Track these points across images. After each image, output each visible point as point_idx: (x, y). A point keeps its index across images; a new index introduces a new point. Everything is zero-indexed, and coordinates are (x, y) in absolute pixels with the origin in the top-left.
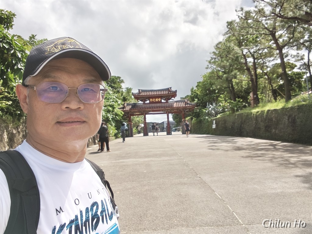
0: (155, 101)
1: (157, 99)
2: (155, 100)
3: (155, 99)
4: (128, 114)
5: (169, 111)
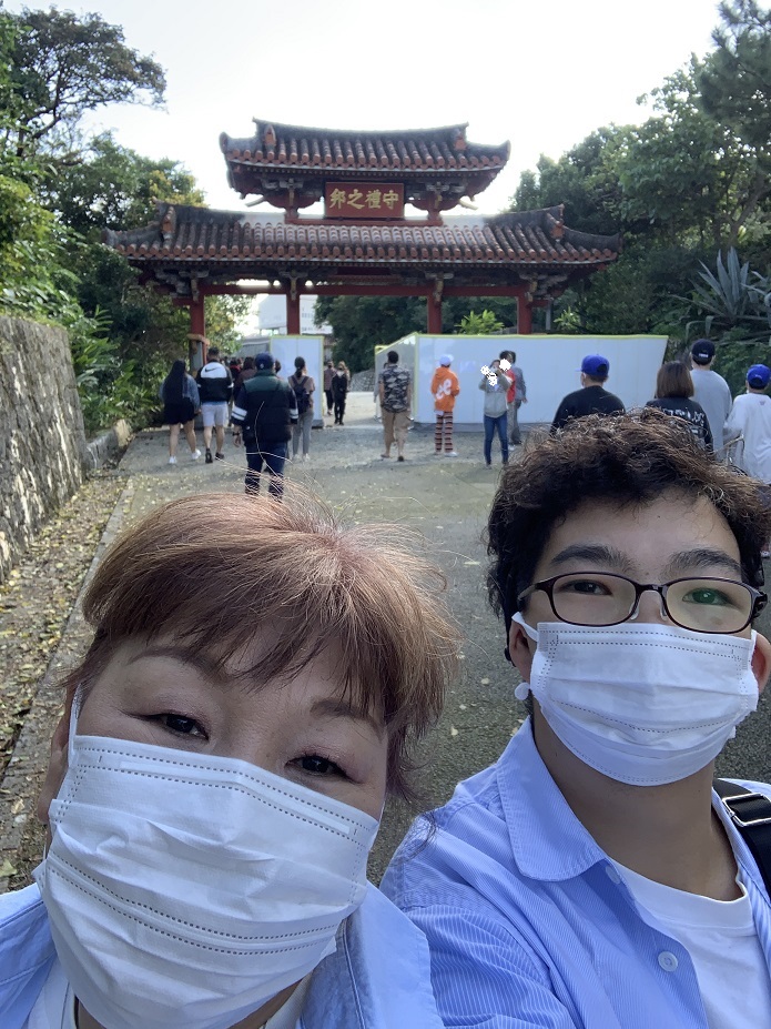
1: (377, 193)
2: (362, 201)
3: (365, 193)
4: (187, 281)
5: (448, 276)
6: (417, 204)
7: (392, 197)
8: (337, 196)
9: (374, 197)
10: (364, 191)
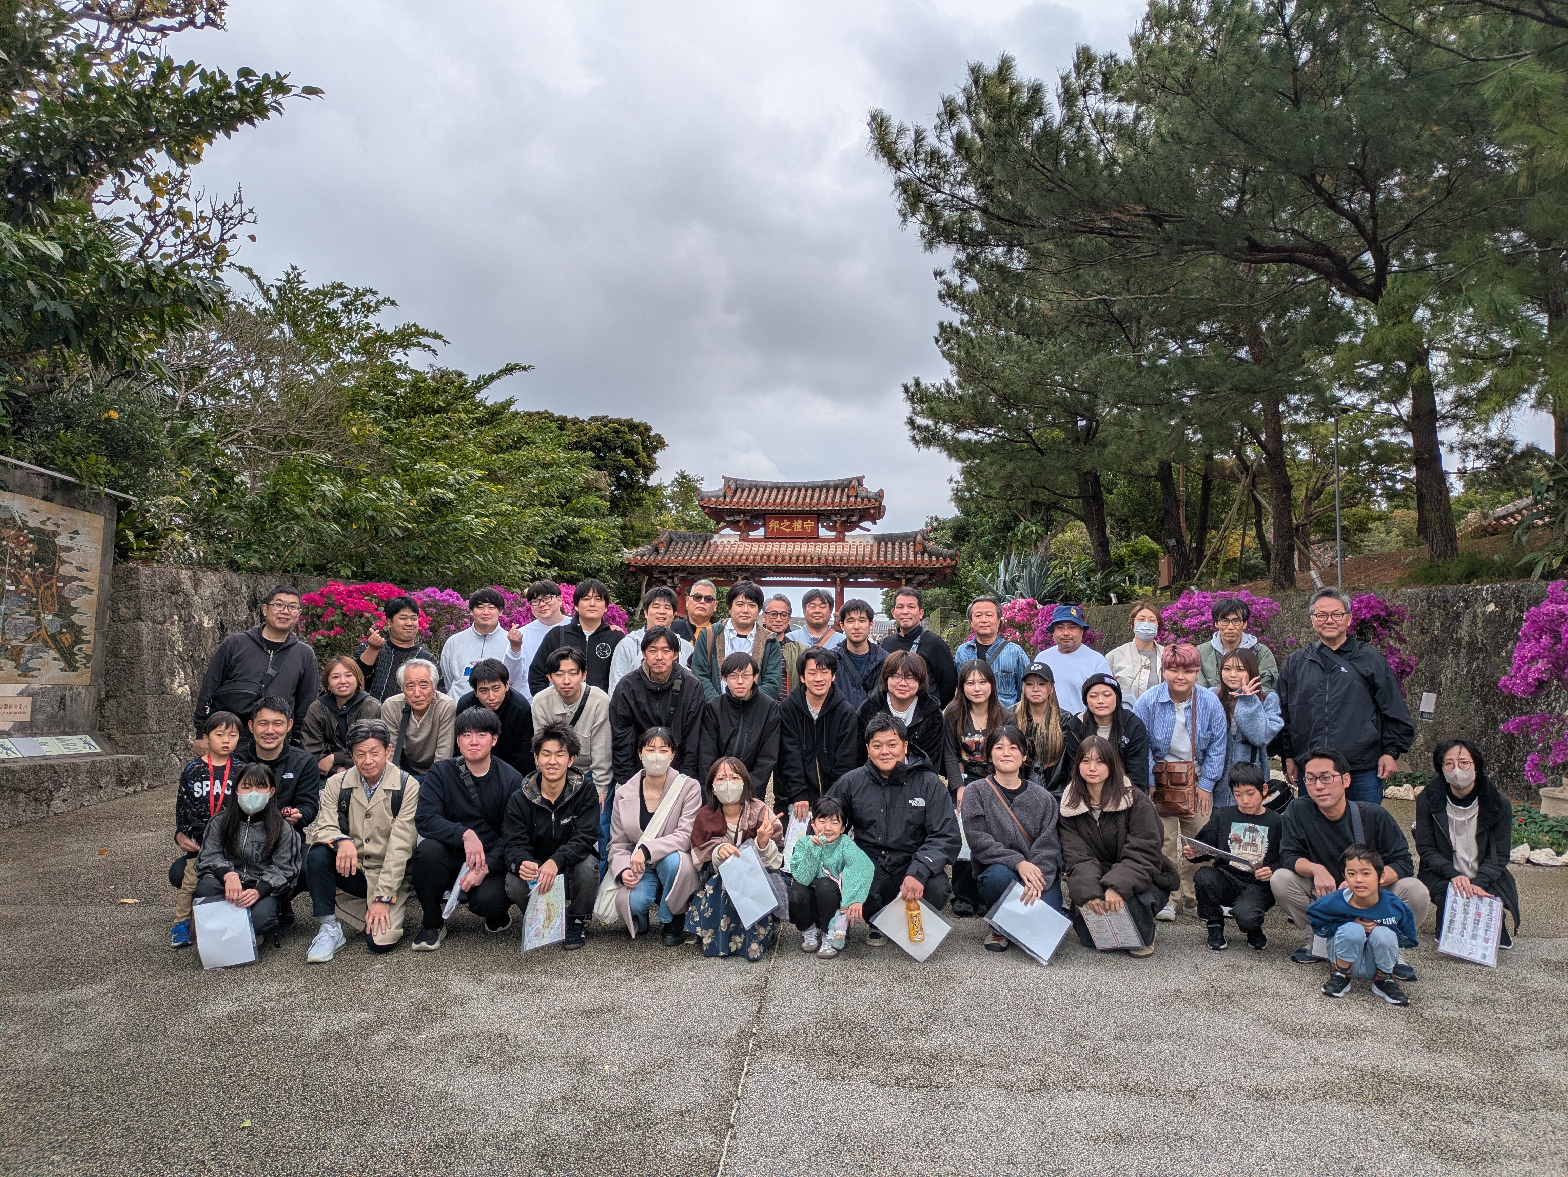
0: (788, 531)
1: (800, 522)
2: (789, 527)
4: (672, 578)
5: (843, 575)
6: (829, 528)
7: (809, 525)
8: (773, 524)
9: (798, 525)
10: (791, 521)
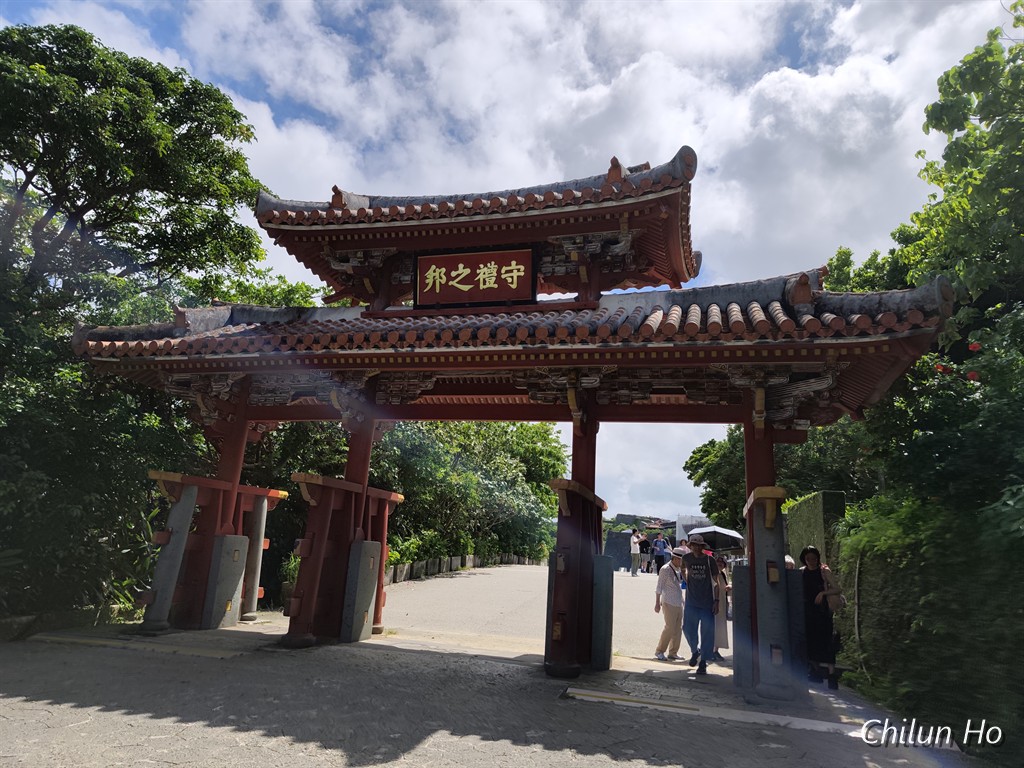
0: (466, 288)
1: (493, 267)
2: (470, 279)
3: (474, 268)
10: (472, 264)
